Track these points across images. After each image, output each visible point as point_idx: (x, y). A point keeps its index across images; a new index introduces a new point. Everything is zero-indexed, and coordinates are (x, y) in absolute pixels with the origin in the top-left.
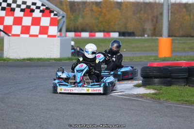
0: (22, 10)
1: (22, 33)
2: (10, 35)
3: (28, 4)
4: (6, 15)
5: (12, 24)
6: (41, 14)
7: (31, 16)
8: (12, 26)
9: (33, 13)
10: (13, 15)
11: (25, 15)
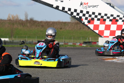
0: (111, 20)
1: (110, 35)
2: (103, 36)
3: (114, 16)
4: (100, 24)
5: (104, 29)
6: (123, 22)
7: (116, 24)
8: (104, 31)
9: (118, 22)
10: (105, 24)
11: (112, 24)
